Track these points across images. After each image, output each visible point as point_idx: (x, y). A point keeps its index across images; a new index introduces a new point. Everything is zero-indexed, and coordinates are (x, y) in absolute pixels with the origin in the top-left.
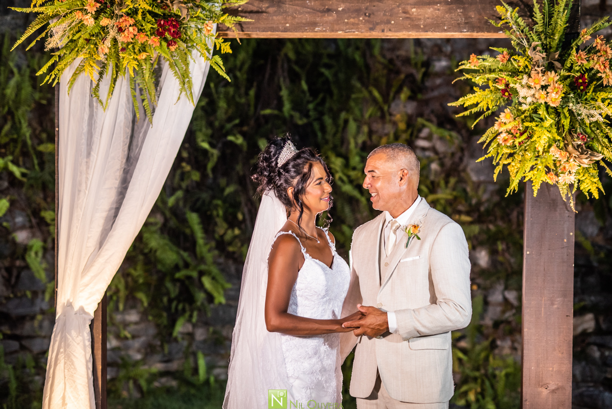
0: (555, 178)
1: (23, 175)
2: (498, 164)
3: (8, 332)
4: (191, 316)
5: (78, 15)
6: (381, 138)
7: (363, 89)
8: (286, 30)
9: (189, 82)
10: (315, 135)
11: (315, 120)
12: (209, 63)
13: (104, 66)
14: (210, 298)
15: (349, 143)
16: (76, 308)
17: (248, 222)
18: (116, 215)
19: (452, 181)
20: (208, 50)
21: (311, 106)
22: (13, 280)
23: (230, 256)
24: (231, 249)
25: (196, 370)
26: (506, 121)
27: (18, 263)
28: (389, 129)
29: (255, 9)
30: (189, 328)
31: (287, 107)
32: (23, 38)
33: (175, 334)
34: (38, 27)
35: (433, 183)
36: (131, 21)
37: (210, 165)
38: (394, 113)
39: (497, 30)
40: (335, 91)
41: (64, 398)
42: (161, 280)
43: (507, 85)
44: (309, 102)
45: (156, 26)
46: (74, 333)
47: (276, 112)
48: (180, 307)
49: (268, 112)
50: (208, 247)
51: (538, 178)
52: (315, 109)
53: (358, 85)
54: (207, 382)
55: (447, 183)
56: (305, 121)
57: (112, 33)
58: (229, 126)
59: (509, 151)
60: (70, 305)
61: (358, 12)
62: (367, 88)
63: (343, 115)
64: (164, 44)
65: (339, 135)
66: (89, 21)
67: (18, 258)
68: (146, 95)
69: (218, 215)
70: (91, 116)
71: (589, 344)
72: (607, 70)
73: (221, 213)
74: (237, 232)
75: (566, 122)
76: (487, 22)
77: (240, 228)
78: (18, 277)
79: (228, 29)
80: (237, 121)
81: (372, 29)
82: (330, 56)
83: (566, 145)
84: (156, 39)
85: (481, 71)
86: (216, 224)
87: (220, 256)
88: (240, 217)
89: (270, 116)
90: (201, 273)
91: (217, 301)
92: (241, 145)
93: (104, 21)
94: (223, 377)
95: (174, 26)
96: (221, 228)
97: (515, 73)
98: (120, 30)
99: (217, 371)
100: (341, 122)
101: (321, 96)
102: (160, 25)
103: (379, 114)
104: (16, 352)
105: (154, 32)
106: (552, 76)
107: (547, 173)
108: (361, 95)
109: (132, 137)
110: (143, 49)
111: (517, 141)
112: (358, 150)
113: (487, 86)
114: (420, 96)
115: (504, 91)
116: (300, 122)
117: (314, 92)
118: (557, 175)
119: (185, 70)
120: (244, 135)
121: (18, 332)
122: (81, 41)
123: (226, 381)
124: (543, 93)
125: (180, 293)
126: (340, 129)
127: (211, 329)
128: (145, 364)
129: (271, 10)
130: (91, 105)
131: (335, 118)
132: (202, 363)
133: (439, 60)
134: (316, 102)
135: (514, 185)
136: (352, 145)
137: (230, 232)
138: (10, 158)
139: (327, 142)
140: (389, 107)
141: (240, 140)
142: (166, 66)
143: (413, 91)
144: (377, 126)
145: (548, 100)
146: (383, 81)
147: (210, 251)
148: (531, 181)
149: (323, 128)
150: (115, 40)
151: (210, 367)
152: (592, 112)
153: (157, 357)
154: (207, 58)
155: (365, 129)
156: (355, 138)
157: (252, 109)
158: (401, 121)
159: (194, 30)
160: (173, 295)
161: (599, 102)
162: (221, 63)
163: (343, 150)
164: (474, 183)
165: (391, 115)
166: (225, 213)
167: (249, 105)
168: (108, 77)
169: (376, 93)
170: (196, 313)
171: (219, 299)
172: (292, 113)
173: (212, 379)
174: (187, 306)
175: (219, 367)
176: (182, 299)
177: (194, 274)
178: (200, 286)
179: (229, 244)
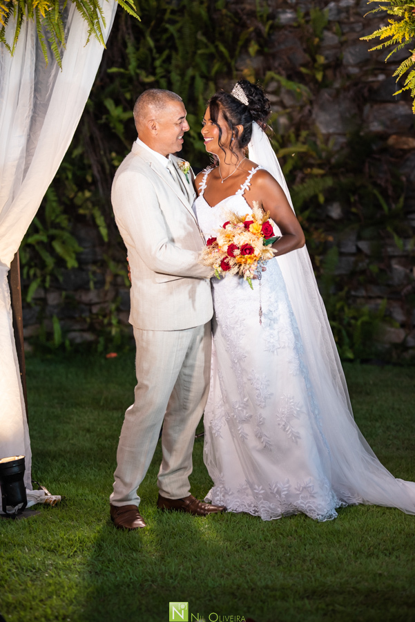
4: (44, 281)
7: (209, 44)
9: (98, 22)
11: (162, 77)
14: (60, 262)
15: (196, 100)
19: (304, 133)
21: (158, 63)
23: (81, 219)
24: (81, 211)
25: (50, 335)
30: (42, 294)
31: (133, 65)
33: (28, 300)
35: (283, 137)
38: (242, 68)
40: (180, 47)
44: (154, 60)
47: (122, 70)
48: (32, 272)
49: (114, 70)
52: (162, 66)
53: (205, 40)
54: (62, 346)
55: (298, 136)
56: (152, 78)
62: (213, 42)
63: (190, 72)
69: (67, 178)
73: (70, 176)
74: (88, 194)
77: (90, 191)
82: (173, 12)
85: (392, 3)
86: (65, 186)
87: (70, 220)
88: (89, 178)
89: (117, 74)
90: (52, 238)
91: (68, 266)
94: (78, 341)
96: (71, 191)
99: (72, 335)
100: (187, 78)
101: (166, 52)
103: (225, 69)
108: (207, 51)
113: (403, 18)
114: (266, 50)
117: (160, 48)
119: (93, 11)
125: (31, 259)
126: (188, 86)
127: (64, 293)
131: (183, 74)
132: (57, 327)
133: (285, 12)
134: (162, 58)
136: (200, 102)
137: (80, 194)
140: (236, 62)
142: (72, 7)
143: (260, 45)
144: (224, 82)
146: (230, 35)
151: (65, 332)
155: (212, 86)
156: (203, 94)
158: (250, 76)
160: (23, 261)
164: (323, 135)
165: (238, 70)
166: (74, 175)
169: (222, 49)
170: (48, 278)
171: (72, 263)
172: (138, 71)
173: (67, 343)
174: (38, 272)
175: (74, 331)
176: (33, 264)
177: (44, 239)
178: (52, 251)
179: (80, 207)
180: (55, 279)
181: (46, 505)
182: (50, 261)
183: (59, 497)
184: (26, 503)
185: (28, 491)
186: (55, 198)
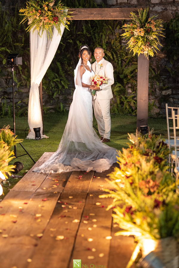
0: (143, 52)
1: (11, 52)
2: (131, 49)
3: (7, 97)
4: (58, 92)
5: (35, 17)
6: (112, 40)
7: (106, 26)
8: (82, 18)
9: (60, 31)
10: (93, 40)
11: (93, 35)
12: (65, 27)
13: (40, 27)
14: (63, 87)
15: (103, 42)
16: (35, 83)
17: (74, 65)
18: (44, 62)
20: (64, 24)
21: (91, 31)
22: (8, 82)
23: (69, 75)
24: (69, 73)
25: (60, 108)
26: (132, 39)
27: (9, 77)
28: (114, 37)
29: (75, 13)
30: (58, 96)
31: (85, 31)
32: (22, 21)
33: (54, 97)
34: (25, 19)
35: (126, 53)
36: (47, 18)
37: (63, 49)
39: (131, 18)
40: (99, 27)
41: (33, 104)
42: (50, 82)
43: (132, 31)
44: (91, 30)
45: (53, 19)
46: (35, 89)
47: (82, 33)
48: (55, 90)
49: (79, 33)
50: (63, 72)
51: (139, 53)
52: (93, 32)
53: (105, 25)
54: (63, 111)
56: (90, 35)
57: (43, 20)
58: (68, 37)
59: (133, 46)
60: (34, 83)
61: (99, 14)
62: (108, 25)
63: (101, 33)
64: (55, 23)
65: (100, 39)
66: (38, 18)
67: (9, 76)
68: (50, 34)
69: (65, 63)
70: (38, 39)
71: (170, 98)
72: (154, 28)
73: (66, 62)
74: (71, 68)
75: (145, 40)
76: (128, 16)
78: (9, 81)
79: (69, 18)
80: (70, 36)
81: (102, 18)
83: (145, 45)
84: (53, 22)
85: (127, 28)
86: (65, 66)
87: (66, 75)
88: (72, 63)
89: (80, 34)
90: (61, 80)
91: (65, 88)
92: (72, 43)
93: (41, 18)
94: (68, 110)
95: (57, 19)
96: (66, 67)
97: (134, 28)
98: (45, 20)
99: (66, 108)
100: (100, 36)
101: (94, 28)
102: (54, 18)
103: (111, 33)
104: (9, 102)
105: (52, 20)
106: (142, 29)
107: (141, 51)
108: (106, 28)
109: (47, 44)
110: (50, 24)
111: (134, 44)
112: (105, 44)
113: (128, 31)
115: (131, 33)
116: (89, 36)
117: (92, 27)
118: (143, 51)
119: (59, 28)
120: (72, 40)
121: (10, 97)
122: (36, 22)
123: (69, 111)
124: (140, 33)
125: (55, 86)
126: (100, 38)
127: (64, 96)
128: (45, 106)
129: (79, 14)
130: (38, 37)
131: (99, 34)
132: (62, 105)
134: (93, 30)
135: (134, 54)
136: (104, 42)
137: (69, 68)
138: (6, 47)
139: (96, 41)
140: (114, 31)
141: (71, 41)
142: (55, 27)
144: (111, 37)
145: (141, 35)
147: (63, 73)
148: (138, 53)
149: (95, 38)
150: (43, 22)
151: (64, 107)
152: (151, 37)
153: (49, 104)
154: (64, 26)
155: (107, 37)
156: (104, 40)
157: (75, 32)
159: (61, 19)
160: (53, 86)
161: (153, 35)
162: (67, 27)
163: (101, 44)
165: (115, 33)
166: (67, 62)
167: (74, 31)
168: (41, 30)
169: (110, 27)
170: (60, 91)
171: (66, 87)
172: (86, 33)
173: (65, 110)
174: (57, 89)
175: (67, 107)
176: (55, 87)
177: (59, 80)
178: (61, 84)
179: (69, 71)
180: (61, 92)
181: (45, 138)
182: (60, 87)
183: (48, 137)
184: (41, 137)
185: (41, 135)
186: (61, 69)
